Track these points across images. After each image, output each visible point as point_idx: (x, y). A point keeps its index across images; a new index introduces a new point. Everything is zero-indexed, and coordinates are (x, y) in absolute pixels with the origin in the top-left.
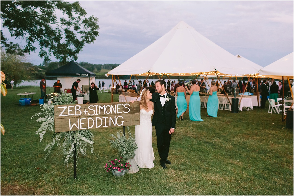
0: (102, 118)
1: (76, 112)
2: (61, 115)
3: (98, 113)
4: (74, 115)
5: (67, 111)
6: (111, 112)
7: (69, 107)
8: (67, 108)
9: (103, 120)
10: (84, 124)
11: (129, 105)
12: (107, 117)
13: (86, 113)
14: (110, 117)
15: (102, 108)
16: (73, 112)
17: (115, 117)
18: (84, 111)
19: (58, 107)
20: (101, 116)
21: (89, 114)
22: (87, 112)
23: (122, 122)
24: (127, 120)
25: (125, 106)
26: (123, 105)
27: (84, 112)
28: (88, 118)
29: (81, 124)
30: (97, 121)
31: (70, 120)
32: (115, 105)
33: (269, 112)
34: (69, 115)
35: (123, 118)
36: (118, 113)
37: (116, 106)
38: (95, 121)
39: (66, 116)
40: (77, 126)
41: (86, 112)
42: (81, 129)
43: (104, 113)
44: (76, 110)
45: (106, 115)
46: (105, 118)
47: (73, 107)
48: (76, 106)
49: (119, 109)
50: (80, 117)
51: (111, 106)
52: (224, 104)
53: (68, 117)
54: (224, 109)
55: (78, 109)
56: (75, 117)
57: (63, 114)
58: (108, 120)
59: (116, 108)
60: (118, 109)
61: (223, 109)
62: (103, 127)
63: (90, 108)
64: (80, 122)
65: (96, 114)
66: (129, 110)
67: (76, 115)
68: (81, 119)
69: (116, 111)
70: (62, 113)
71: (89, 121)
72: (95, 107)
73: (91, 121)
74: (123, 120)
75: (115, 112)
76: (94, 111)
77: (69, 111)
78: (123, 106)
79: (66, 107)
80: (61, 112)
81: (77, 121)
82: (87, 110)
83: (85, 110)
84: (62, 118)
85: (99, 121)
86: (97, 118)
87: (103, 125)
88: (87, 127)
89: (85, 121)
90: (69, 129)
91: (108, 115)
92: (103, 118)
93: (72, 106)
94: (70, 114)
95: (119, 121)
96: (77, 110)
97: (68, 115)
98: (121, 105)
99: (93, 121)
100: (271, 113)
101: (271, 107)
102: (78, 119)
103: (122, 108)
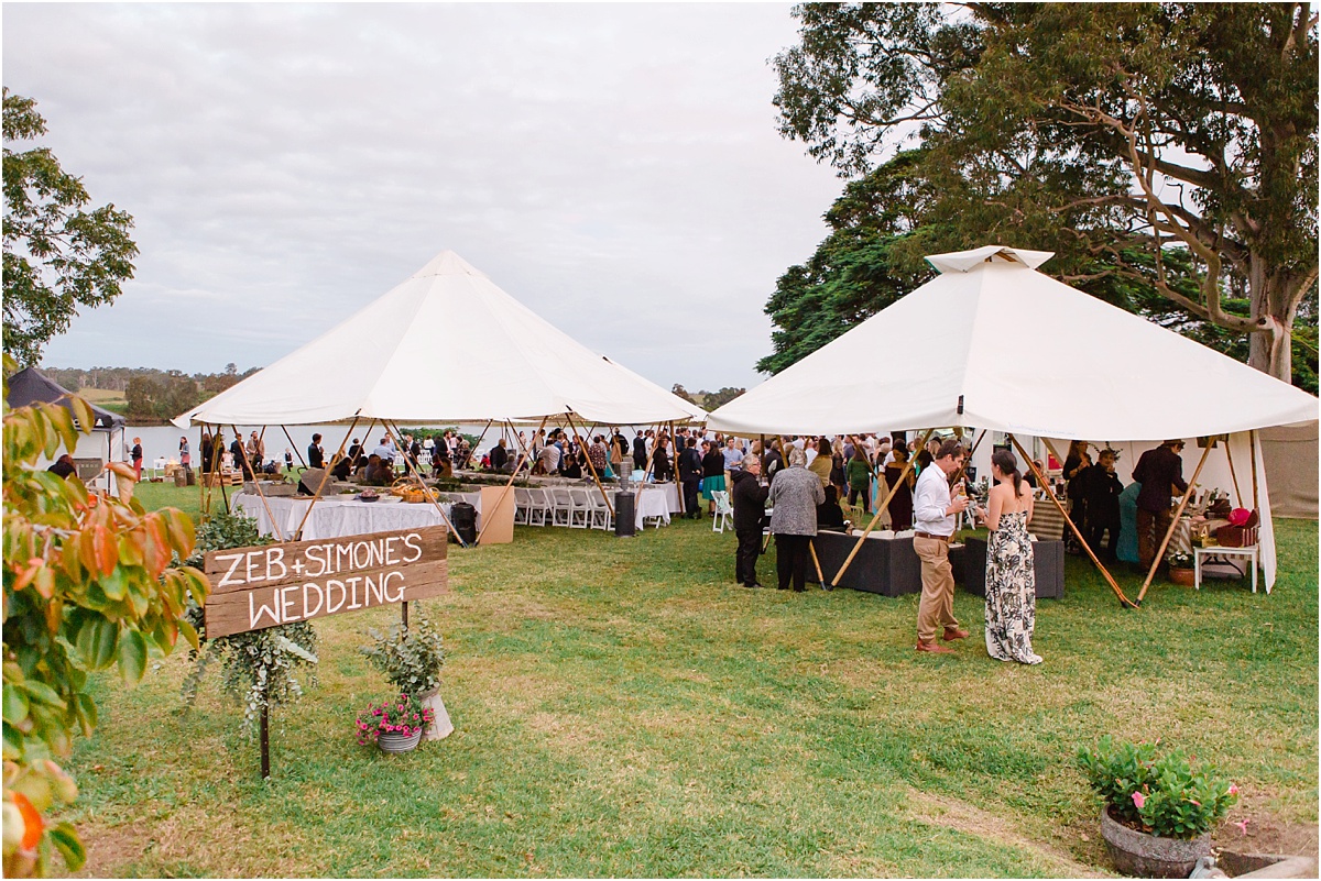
0: (345, 583)
1: (269, 567)
2: (224, 581)
3: (333, 567)
4: (263, 578)
5: (242, 568)
6: (369, 560)
7: (250, 554)
8: (245, 557)
9: (349, 589)
10: (292, 603)
11: (420, 538)
12: (360, 579)
13: (298, 571)
14: (367, 578)
15: (345, 553)
16: (261, 569)
17: (381, 575)
18: (294, 564)
19: (217, 558)
20: (341, 575)
21: (308, 574)
22: (303, 566)
23: (401, 589)
24: (415, 583)
25: (409, 542)
26: (402, 538)
27: (293, 567)
28: (305, 586)
29: (284, 605)
30: (331, 591)
31: (251, 594)
32: (381, 541)
33: (715, 529)
34: (249, 579)
35: (403, 578)
36: (388, 563)
37: (384, 542)
38: (325, 593)
39: (240, 585)
40: (274, 612)
41: (298, 567)
42: (285, 619)
43: (351, 567)
44: (269, 562)
45: (355, 572)
46: (353, 580)
47: (261, 553)
48: (268, 552)
49: (392, 550)
50: (280, 584)
51: (369, 545)
52: (589, 512)
53: (245, 588)
54: (589, 525)
55: (277, 561)
56: (267, 584)
57: (230, 579)
58: (360, 586)
59: (385, 548)
60: (388, 550)
61: (585, 527)
62: (349, 607)
63: (309, 553)
64: (280, 600)
65: (329, 572)
66: (420, 552)
67: (269, 578)
68: (283, 591)
69: (385, 557)
70: (228, 575)
71: (308, 595)
72: (325, 550)
73: (313, 594)
74: (402, 583)
75: (381, 562)
76: (323, 561)
77: (249, 567)
78: (404, 542)
79: (239, 557)
80: (226, 572)
81: (273, 595)
82: (303, 559)
83: (298, 561)
84: (227, 590)
85: (336, 592)
86: (329, 583)
87: (349, 602)
88: (302, 615)
89: (296, 596)
90: (249, 624)
91: (362, 573)
92: (348, 581)
93: (257, 551)
94: (252, 576)
95: (393, 585)
96: (273, 562)
97: (245, 579)
98: (397, 539)
99: (318, 594)
100: (721, 530)
101: (720, 515)
102: (277, 591)
103: (400, 548)
